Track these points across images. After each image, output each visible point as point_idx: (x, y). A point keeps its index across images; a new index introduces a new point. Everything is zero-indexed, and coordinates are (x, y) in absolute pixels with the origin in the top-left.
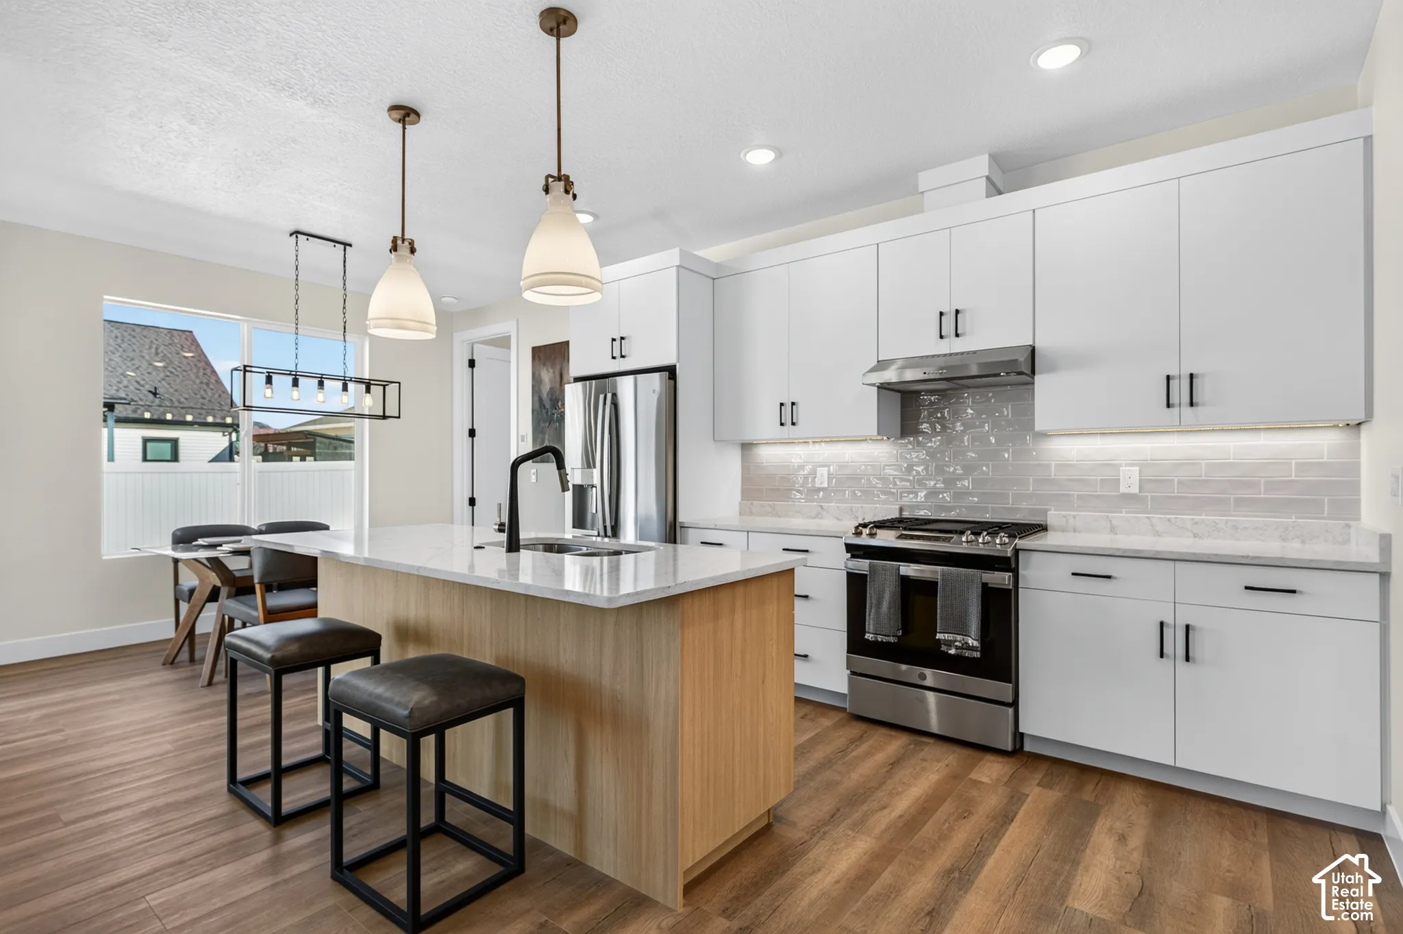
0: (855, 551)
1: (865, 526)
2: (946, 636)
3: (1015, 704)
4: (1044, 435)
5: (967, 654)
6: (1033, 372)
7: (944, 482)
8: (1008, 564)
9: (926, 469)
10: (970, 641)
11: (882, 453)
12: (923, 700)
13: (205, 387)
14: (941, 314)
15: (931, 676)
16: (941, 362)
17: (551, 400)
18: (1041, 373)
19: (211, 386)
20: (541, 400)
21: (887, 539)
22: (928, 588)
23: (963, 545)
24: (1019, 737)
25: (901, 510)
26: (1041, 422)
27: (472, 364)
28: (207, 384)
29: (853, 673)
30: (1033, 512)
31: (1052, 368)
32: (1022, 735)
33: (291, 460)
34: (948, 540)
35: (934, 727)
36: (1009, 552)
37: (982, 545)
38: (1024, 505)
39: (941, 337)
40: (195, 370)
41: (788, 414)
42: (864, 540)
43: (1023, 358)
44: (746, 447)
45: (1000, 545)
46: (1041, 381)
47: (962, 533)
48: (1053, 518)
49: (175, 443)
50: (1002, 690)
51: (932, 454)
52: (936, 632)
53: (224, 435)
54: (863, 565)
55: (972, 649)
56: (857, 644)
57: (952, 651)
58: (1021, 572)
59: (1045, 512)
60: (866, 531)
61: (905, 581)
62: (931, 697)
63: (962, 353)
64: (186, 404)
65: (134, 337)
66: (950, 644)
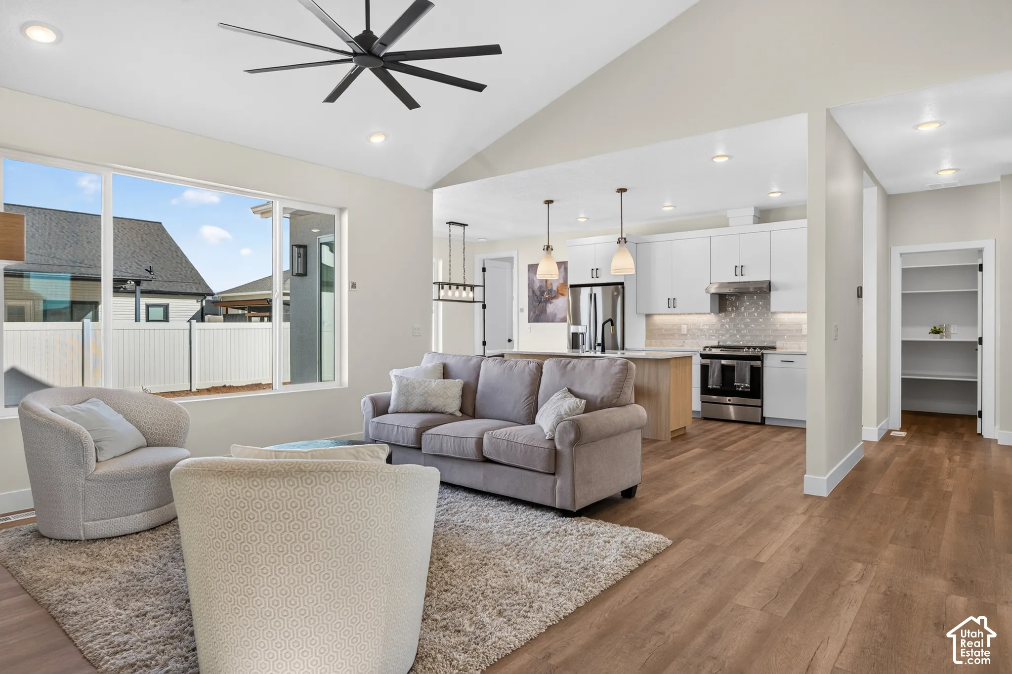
0: (703, 356)
1: (708, 347)
2: (738, 384)
3: (762, 407)
4: (774, 313)
5: (746, 390)
6: (770, 291)
7: (737, 331)
8: (760, 358)
9: (729, 327)
10: (747, 385)
11: (712, 319)
12: (729, 409)
13: (180, 265)
14: (736, 267)
15: (733, 400)
16: (736, 286)
17: (540, 291)
18: (773, 291)
19: (184, 265)
20: (533, 292)
21: (715, 351)
22: (732, 368)
23: (744, 353)
24: (763, 419)
25: (719, 342)
26: (773, 308)
27: (484, 270)
28: (181, 264)
29: (702, 402)
30: (772, 342)
31: (776, 289)
32: (765, 418)
33: (250, 321)
34: (738, 351)
35: (733, 417)
36: (760, 354)
37: (751, 352)
38: (767, 339)
39: (736, 275)
40: (170, 253)
41: (672, 303)
42: (707, 352)
43: (766, 285)
44: (648, 316)
45: (757, 352)
46: (773, 294)
47: (744, 348)
48: (778, 344)
49: (166, 307)
50: (757, 402)
51: (731, 319)
52: (734, 382)
53: (197, 302)
54: (707, 361)
55: (747, 388)
56: (705, 390)
57: (740, 389)
58: (765, 361)
59: (775, 342)
60: (707, 349)
61: (723, 366)
62: (731, 407)
63: (744, 282)
64: (172, 279)
65: (125, 229)
66: (739, 387)
